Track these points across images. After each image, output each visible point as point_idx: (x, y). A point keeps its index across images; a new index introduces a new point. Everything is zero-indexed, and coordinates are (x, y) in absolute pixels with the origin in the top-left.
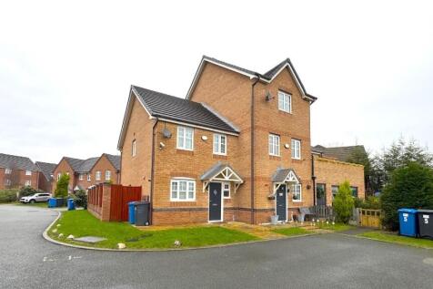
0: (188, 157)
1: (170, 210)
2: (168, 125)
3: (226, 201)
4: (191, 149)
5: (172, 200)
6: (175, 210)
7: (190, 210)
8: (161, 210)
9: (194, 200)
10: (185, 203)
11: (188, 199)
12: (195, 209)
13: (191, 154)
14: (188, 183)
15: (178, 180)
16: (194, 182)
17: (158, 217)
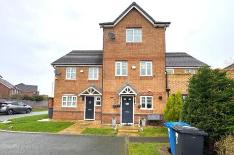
0: (72, 83)
1: (62, 112)
2: (61, 68)
3: (97, 108)
4: (74, 78)
5: (63, 106)
6: (64, 112)
7: (73, 112)
8: (56, 111)
9: (75, 106)
10: (70, 108)
11: (72, 106)
12: (75, 112)
13: (74, 81)
14: (72, 97)
15: (66, 96)
16: (76, 97)
17: (55, 115)
